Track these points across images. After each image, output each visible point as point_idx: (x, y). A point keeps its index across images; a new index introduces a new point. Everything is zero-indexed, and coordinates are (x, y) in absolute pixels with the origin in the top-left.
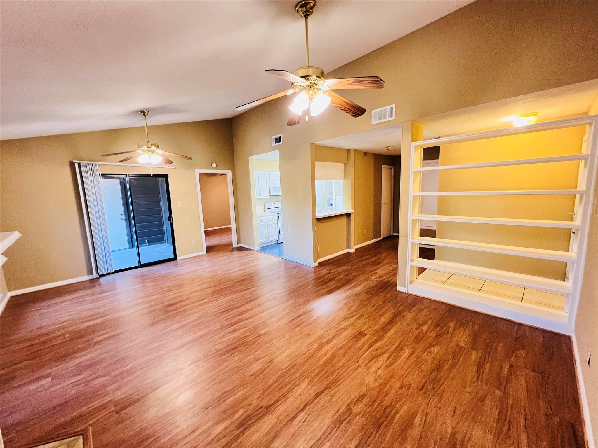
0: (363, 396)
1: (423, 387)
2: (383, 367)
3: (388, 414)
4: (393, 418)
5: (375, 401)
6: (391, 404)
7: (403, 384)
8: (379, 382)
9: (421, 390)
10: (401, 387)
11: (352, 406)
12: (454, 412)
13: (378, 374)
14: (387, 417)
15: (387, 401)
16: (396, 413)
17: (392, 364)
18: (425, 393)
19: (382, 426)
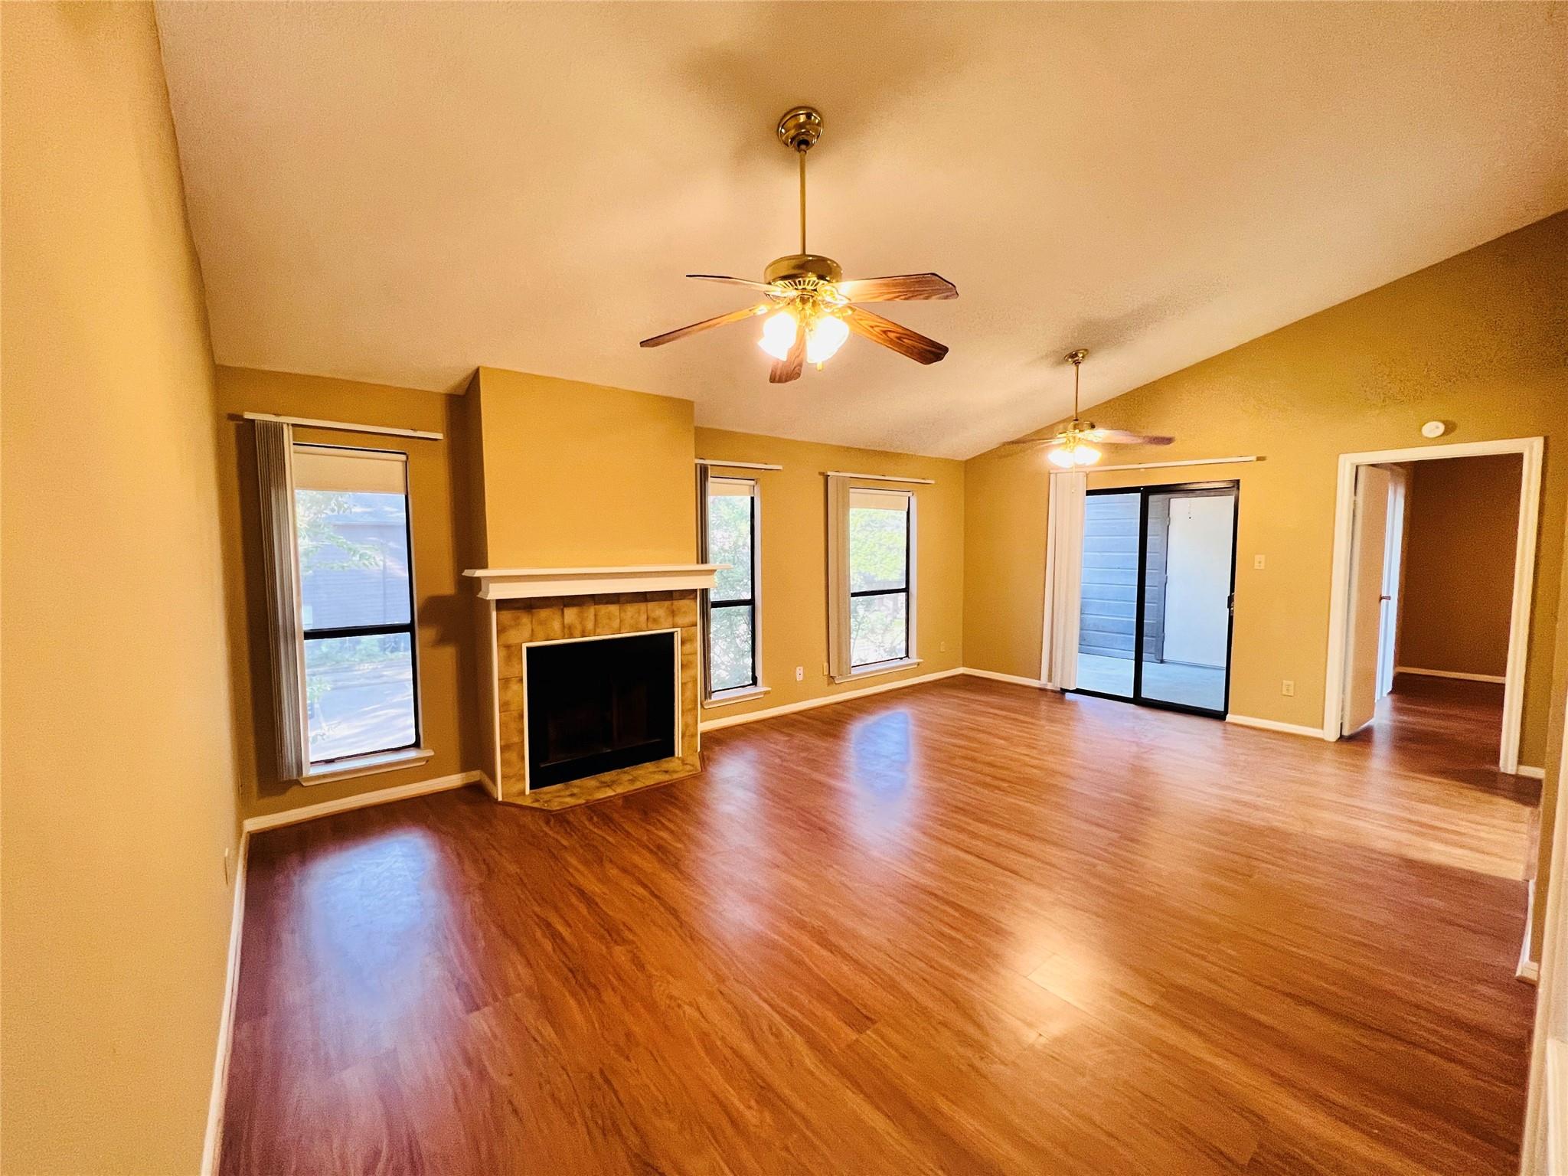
0: (641, 967)
1: (607, 1081)
2: (704, 1025)
3: (585, 991)
4: (574, 994)
5: (620, 979)
6: (602, 1002)
7: (638, 1045)
8: (663, 1002)
9: (602, 1072)
10: (629, 1035)
11: (629, 948)
12: (515, 1111)
13: (686, 1007)
14: (581, 986)
15: (608, 996)
16: (580, 1003)
17: (710, 1049)
18: (591, 1077)
19: (570, 975)
